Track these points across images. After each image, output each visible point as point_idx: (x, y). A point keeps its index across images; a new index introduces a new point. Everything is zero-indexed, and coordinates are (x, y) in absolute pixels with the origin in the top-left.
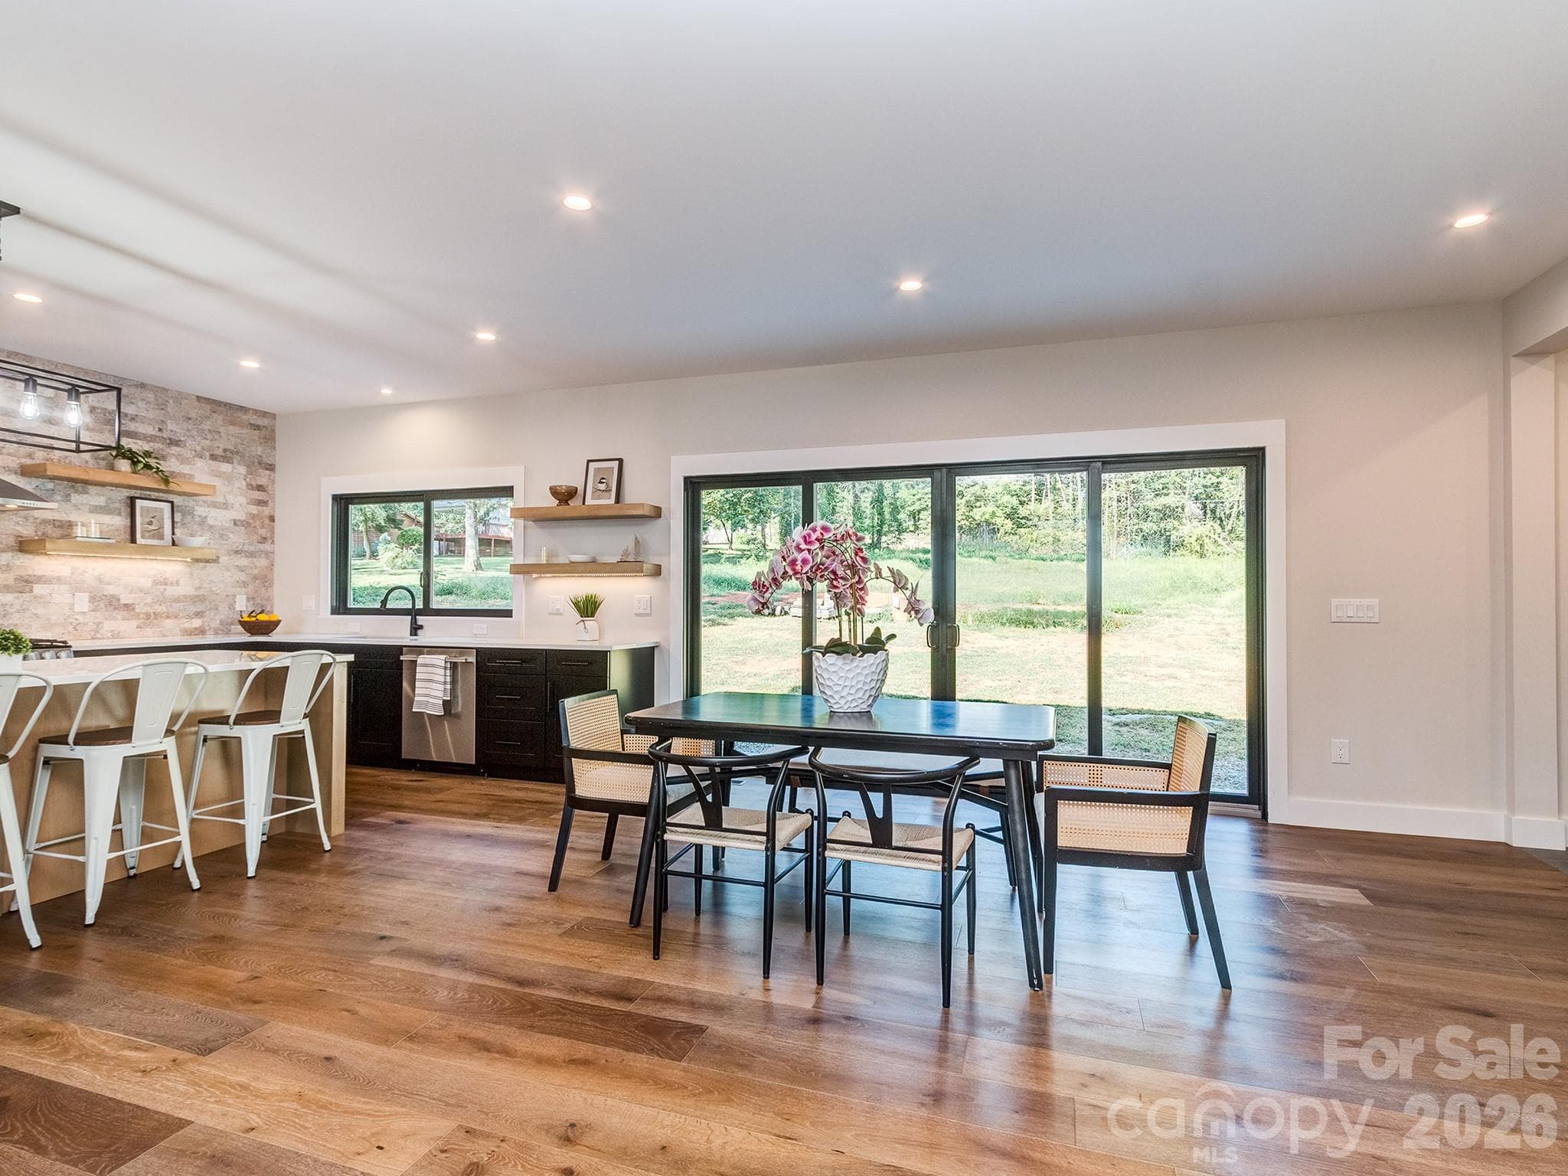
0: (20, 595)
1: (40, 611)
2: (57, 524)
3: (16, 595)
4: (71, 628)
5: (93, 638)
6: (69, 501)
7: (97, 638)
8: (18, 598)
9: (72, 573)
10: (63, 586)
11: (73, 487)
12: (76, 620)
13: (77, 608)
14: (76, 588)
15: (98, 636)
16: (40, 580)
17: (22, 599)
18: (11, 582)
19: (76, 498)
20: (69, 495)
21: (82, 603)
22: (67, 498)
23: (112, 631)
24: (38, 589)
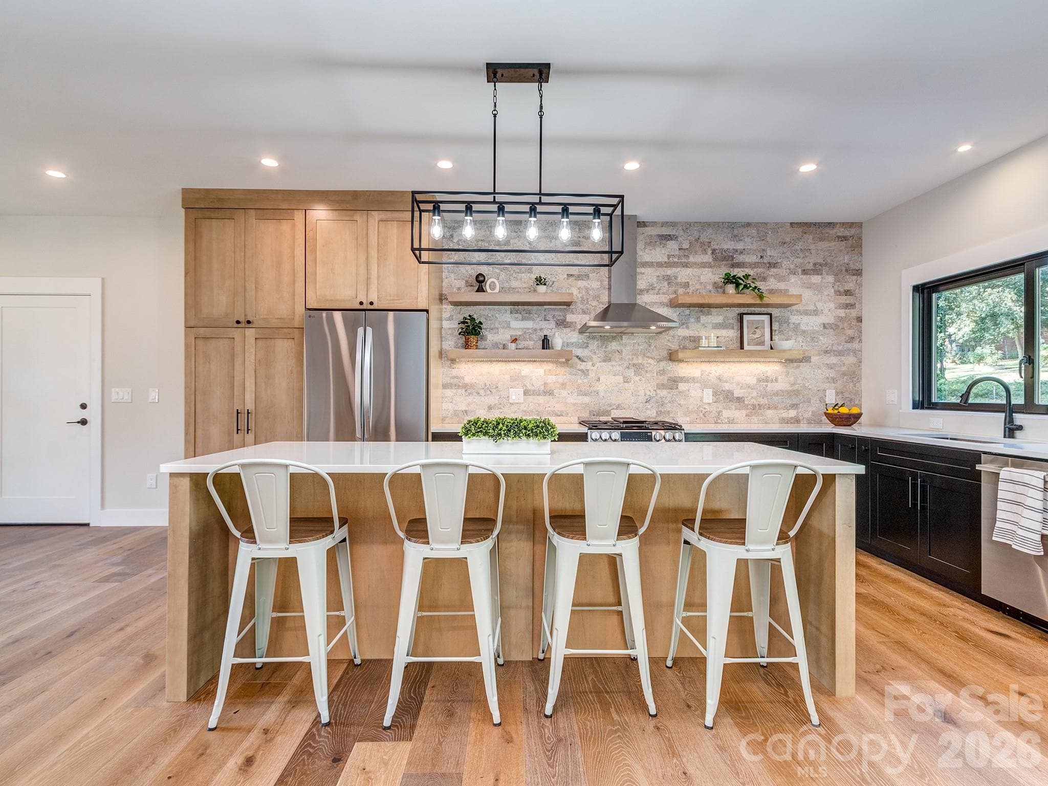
0: (671, 390)
1: (682, 402)
2: (692, 339)
3: (668, 391)
4: (701, 415)
5: (716, 423)
6: (700, 322)
7: (718, 423)
8: (669, 393)
9: (702, 375)
10: (696, 384)
11: (701, 311)
12: (705, 408)
13: (706, 400)
14: (705, 385)
15: (719, 421)
16: (683, 380)
17: (672, 394)
18: (665, 381)
19: (704, 319)
20: (699, 317)
21: (708, 396)
22: (698, 320)
23: (728, 418)
24: (682, 386)
